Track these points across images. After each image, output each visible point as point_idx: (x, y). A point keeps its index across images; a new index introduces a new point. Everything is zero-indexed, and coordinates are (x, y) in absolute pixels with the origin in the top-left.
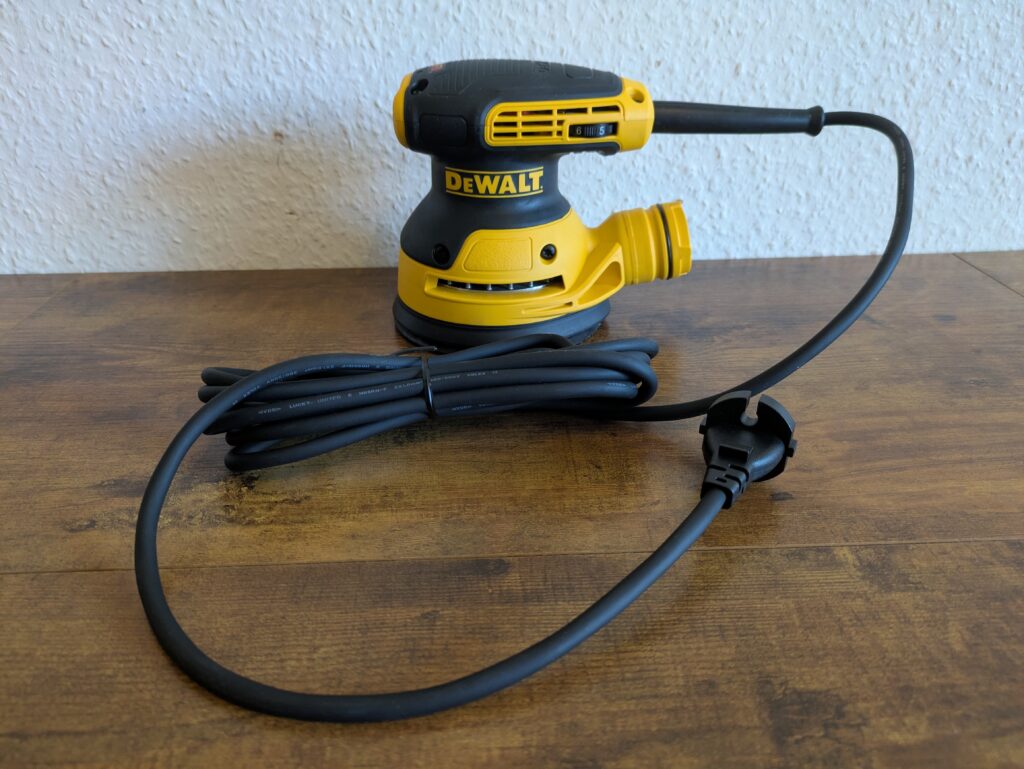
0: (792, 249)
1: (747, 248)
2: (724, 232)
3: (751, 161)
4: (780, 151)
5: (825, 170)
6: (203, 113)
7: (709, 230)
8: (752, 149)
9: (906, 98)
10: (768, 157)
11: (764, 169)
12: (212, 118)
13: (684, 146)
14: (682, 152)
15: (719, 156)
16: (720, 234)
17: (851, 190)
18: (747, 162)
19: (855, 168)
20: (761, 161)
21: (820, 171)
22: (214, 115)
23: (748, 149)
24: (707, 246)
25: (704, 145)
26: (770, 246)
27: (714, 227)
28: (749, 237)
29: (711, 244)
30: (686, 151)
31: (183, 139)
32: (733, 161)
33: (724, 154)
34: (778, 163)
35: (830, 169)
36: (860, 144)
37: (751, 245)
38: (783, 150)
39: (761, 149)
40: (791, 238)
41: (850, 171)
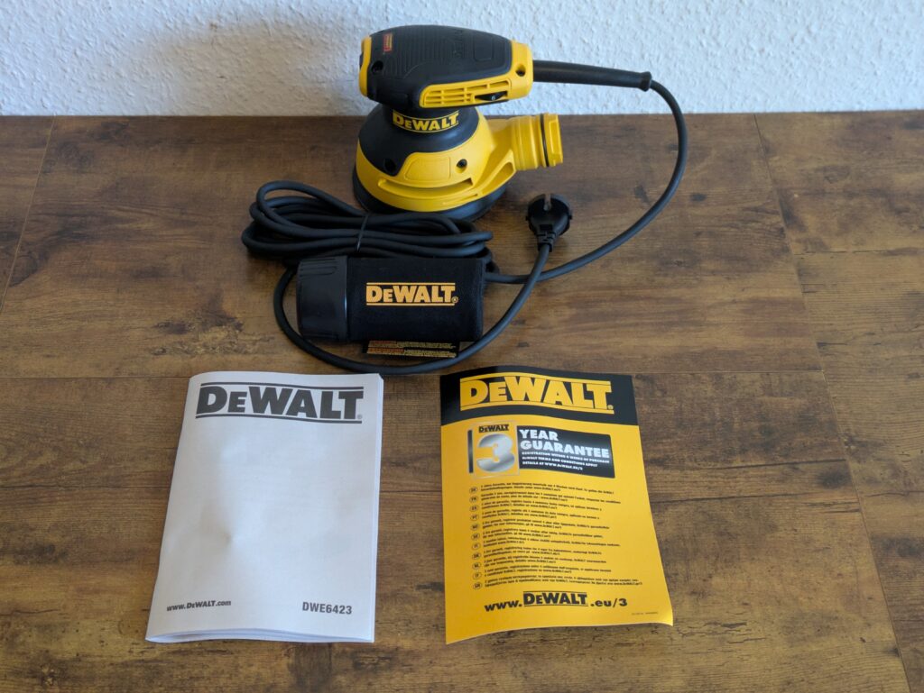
0: (624, 109)
1: (588, 108)
2: (568, 96)
3: (587, 49)
4: (609, 43)
5: (646, 55)
6: (156, 11)
7: (556, 95)
8: (586, 41)
9: (707, 9)
10: (600, 47)
11: (597, 55)
12: (162, 14)
13: (533, 38)
14: (532, 42)
15: (561, 46)
16: (564, 97)
17: (669, 69)
18: (584, 50)
19: (670, 55)
20: (595, 49)
21: (643, 57)
22: (164, 12)
23: (584, 42)
24: (555, 106)
25: (549, 38)
26: (606, 106)
27: (559, 93)
28: (588, 100)
29: (558, 104)
30: (534, 42)
31: (138, 26)
32: (572, 49)
33: (565, 44)
34: (608, 51)
35: (650, 55)
36: (673, 39)
37: (590, 105)
38: (612, 42)
39: (594, 41)
40: (623, 101)
41: (666, 56)
